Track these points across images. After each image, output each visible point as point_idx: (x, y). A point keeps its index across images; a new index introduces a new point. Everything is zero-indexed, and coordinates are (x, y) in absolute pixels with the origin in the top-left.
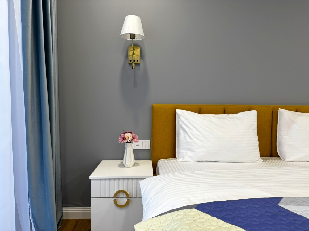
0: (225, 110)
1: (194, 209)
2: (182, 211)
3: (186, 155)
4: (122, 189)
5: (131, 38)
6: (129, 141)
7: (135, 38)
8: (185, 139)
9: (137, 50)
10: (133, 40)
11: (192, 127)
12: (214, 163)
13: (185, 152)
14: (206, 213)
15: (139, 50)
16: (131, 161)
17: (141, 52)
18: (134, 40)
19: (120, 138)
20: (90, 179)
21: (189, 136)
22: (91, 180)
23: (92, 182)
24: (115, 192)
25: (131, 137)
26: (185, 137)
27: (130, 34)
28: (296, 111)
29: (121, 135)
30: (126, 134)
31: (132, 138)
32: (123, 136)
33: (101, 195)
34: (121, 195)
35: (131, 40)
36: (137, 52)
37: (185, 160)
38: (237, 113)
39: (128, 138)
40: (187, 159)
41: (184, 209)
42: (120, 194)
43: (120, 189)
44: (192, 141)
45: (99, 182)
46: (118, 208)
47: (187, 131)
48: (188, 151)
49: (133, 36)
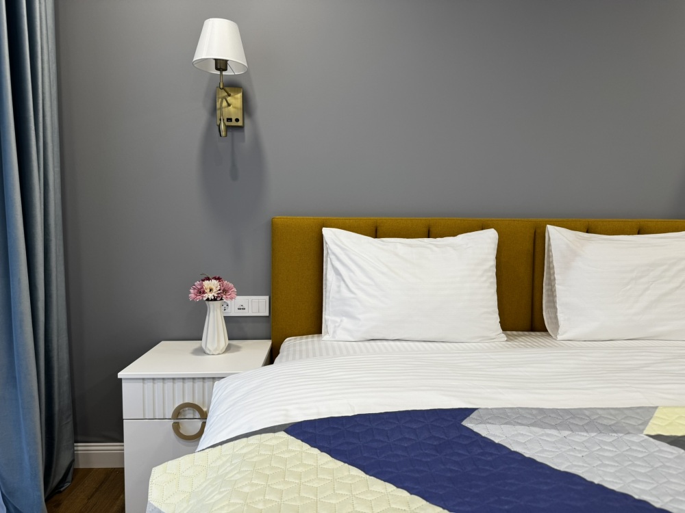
0: (431, 229)
1: (283, 432)
2: (258, 437)
3: (339, 326)
4: (191, 401)
5: (217, 69)
6: (213, 298)
7: (226, 70)
8: (339, 292)
9: (236, 96)
10: (221, 73)
11: (353, 267)
12: (398, 343)
13: (338, 319)
14: (302, 441)
15: (239, 96)
16: (219, 341)
17: (245, 100)
18: (224, 73)
19: (192, 291)
20: (121, 379)
21: (347, 286)
22: (123, 381)
23: (125, 386)
24: (177, 405)
25: (218, 289)
26: (339, 287)
27: (216, 60)
28: (587, 232)
29: (196, 283)
30: (206, 283)
31: (220, 290)
32: (199, 287)
33: (144, 414)
34: (189, 413)
35: (218, 73)
36: (236, 100)
37: (337, 338)
38: (454, 235)
39: (211, 290)
40: (342, 335)
41: (261, 434)
42: (187, 412)
43: (187, 401)
44: (352, 296)
45: (139, 385)
46: (181, 441)
47: (343, 275)
48: (344, 318)
49: (221, 65)
